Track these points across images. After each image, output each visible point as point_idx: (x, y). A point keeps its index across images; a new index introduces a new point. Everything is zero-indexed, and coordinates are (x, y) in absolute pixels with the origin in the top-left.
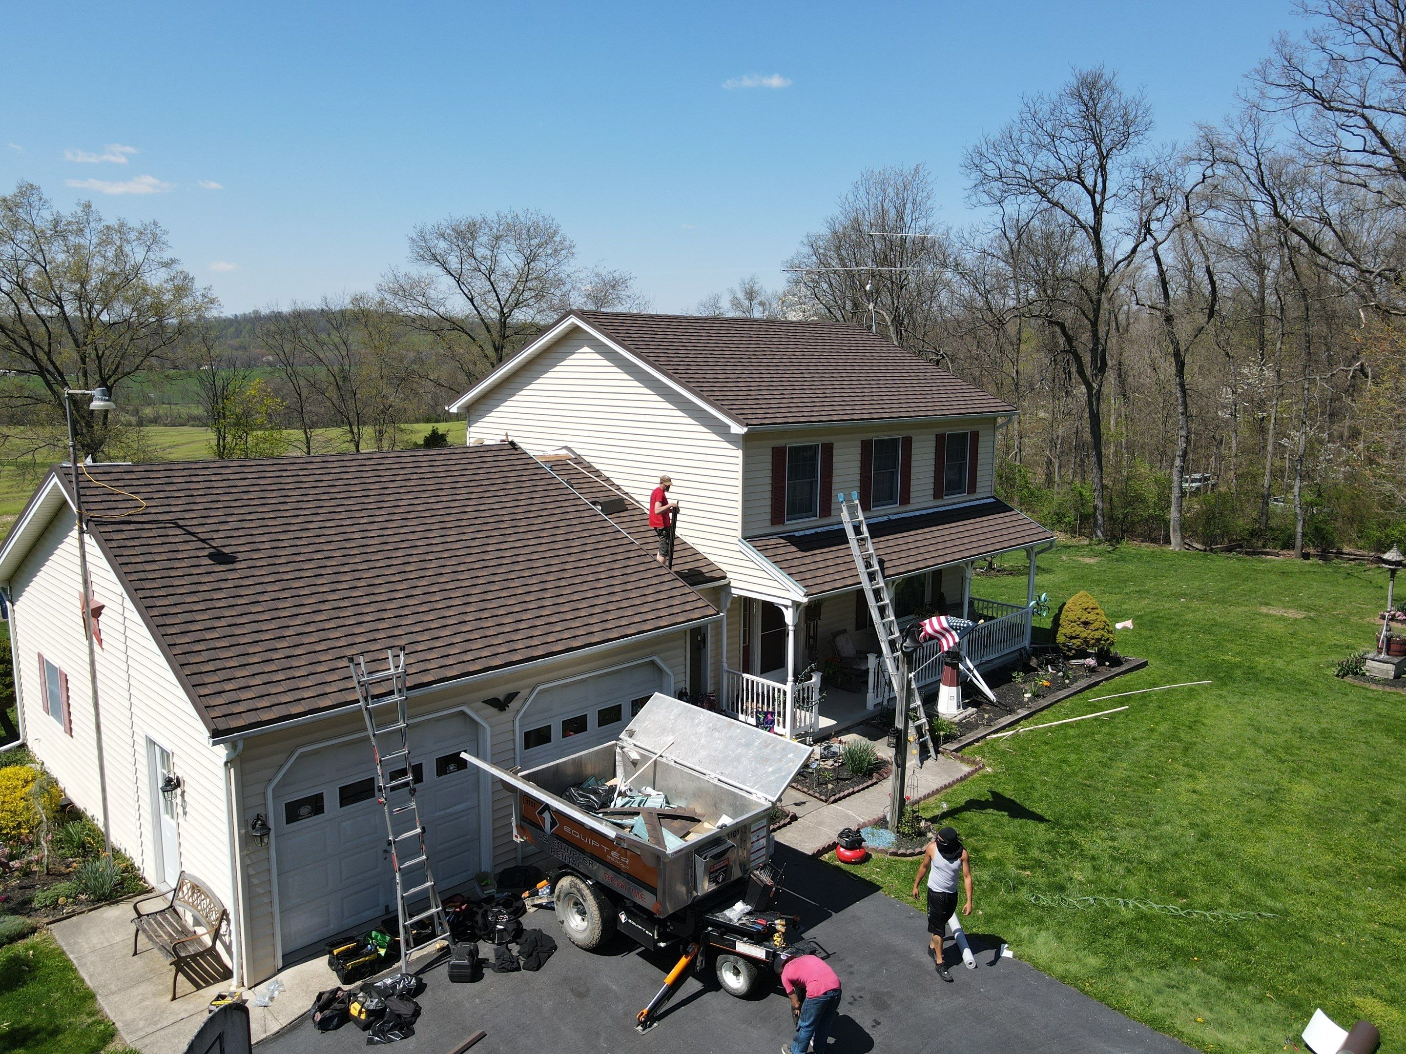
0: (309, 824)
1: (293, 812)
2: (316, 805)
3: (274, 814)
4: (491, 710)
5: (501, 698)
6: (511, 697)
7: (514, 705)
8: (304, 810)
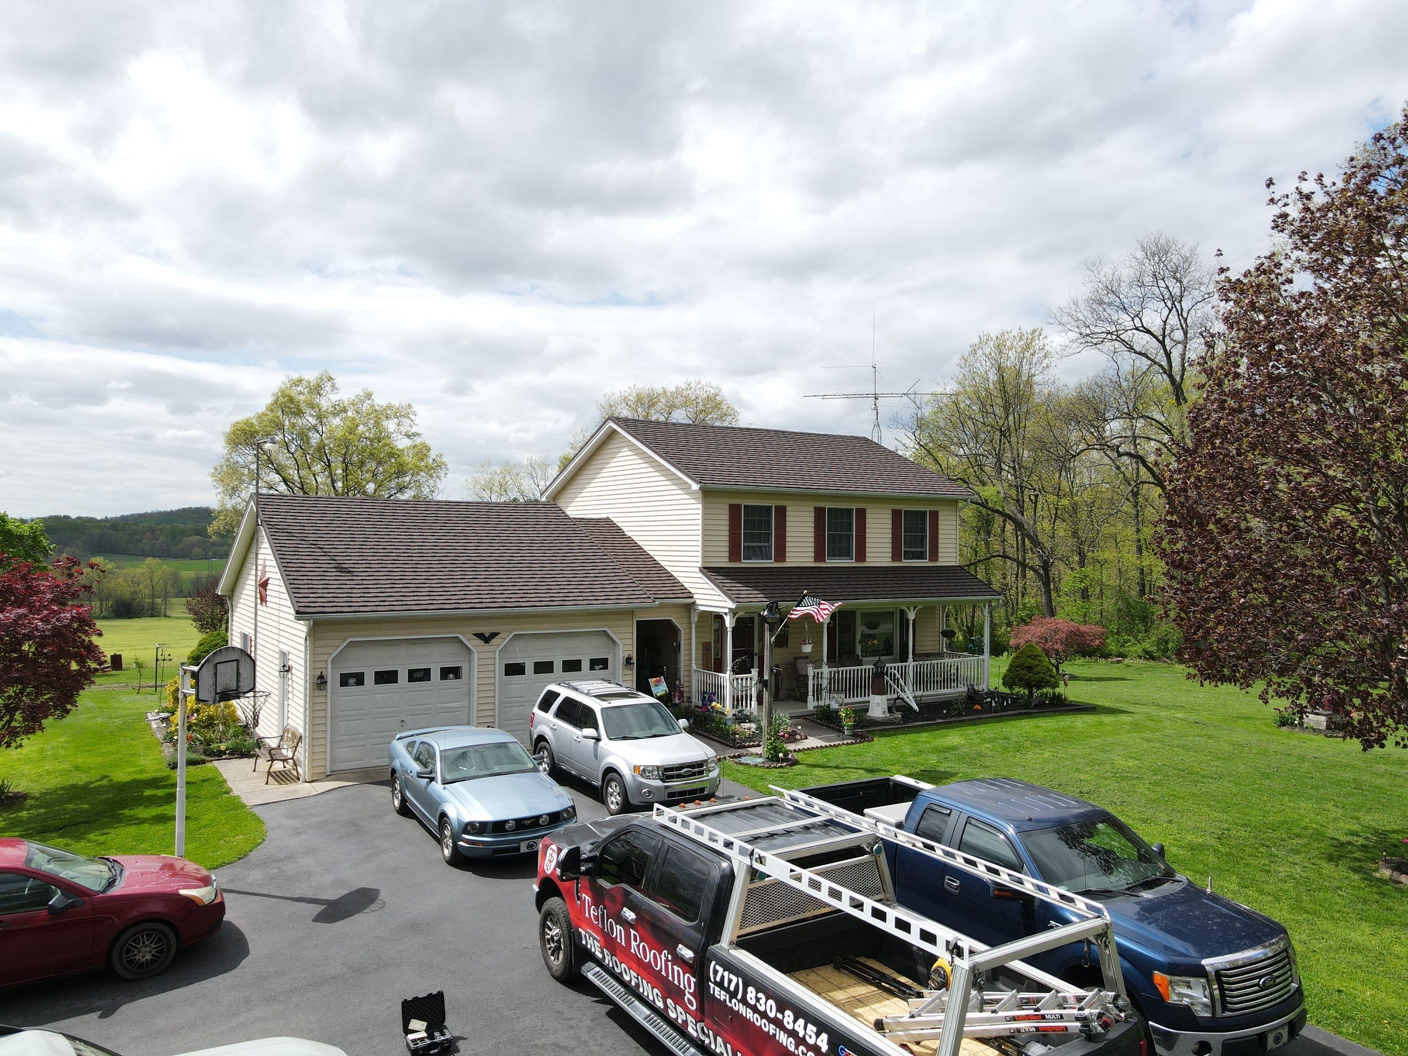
0: (353, 690)
1: (345, 680)
2: (359, 679)
3: (333, 679)
4: (480, 642)
5: (487, 635)
6: (494, 635)
7: (494, 641)
8: (352, 681)
